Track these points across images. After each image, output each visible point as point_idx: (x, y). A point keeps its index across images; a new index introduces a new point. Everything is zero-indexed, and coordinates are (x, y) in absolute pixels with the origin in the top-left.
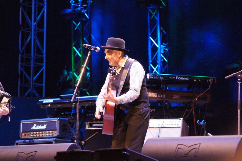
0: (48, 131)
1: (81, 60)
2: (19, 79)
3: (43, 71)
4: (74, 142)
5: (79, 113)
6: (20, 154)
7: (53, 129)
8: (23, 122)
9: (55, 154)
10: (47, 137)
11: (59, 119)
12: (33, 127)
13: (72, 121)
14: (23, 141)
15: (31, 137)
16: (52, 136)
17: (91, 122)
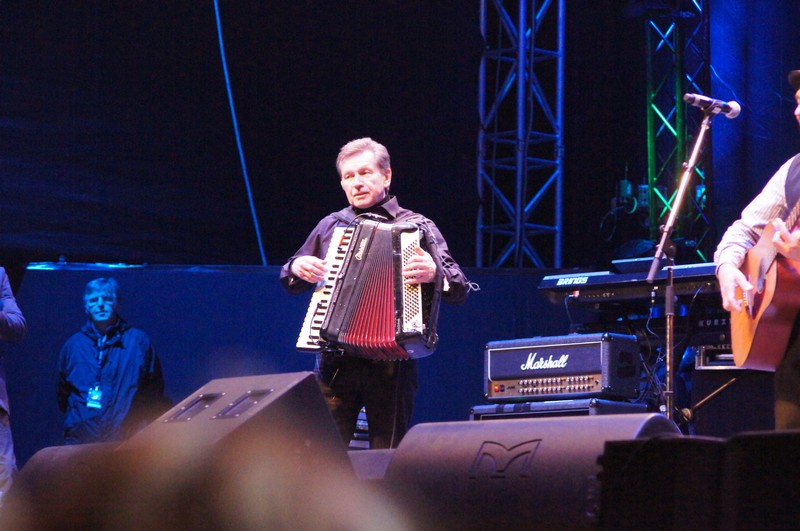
0: (574, 374)
1: (679, 147)
2: (480, 210)
3: (554, 183)
4: (659, 411)
5: (675, 318)
6: (488, 448)
7: (590, 369)
8: (493, 347)
9: (600, 449)
10: (573, 393)
11: (610, 337)
12: (525, 362)
13: (649, 343)
14: (496, 406)
15: (521, 396)
16: (586, 392)
17: (711, 347)
